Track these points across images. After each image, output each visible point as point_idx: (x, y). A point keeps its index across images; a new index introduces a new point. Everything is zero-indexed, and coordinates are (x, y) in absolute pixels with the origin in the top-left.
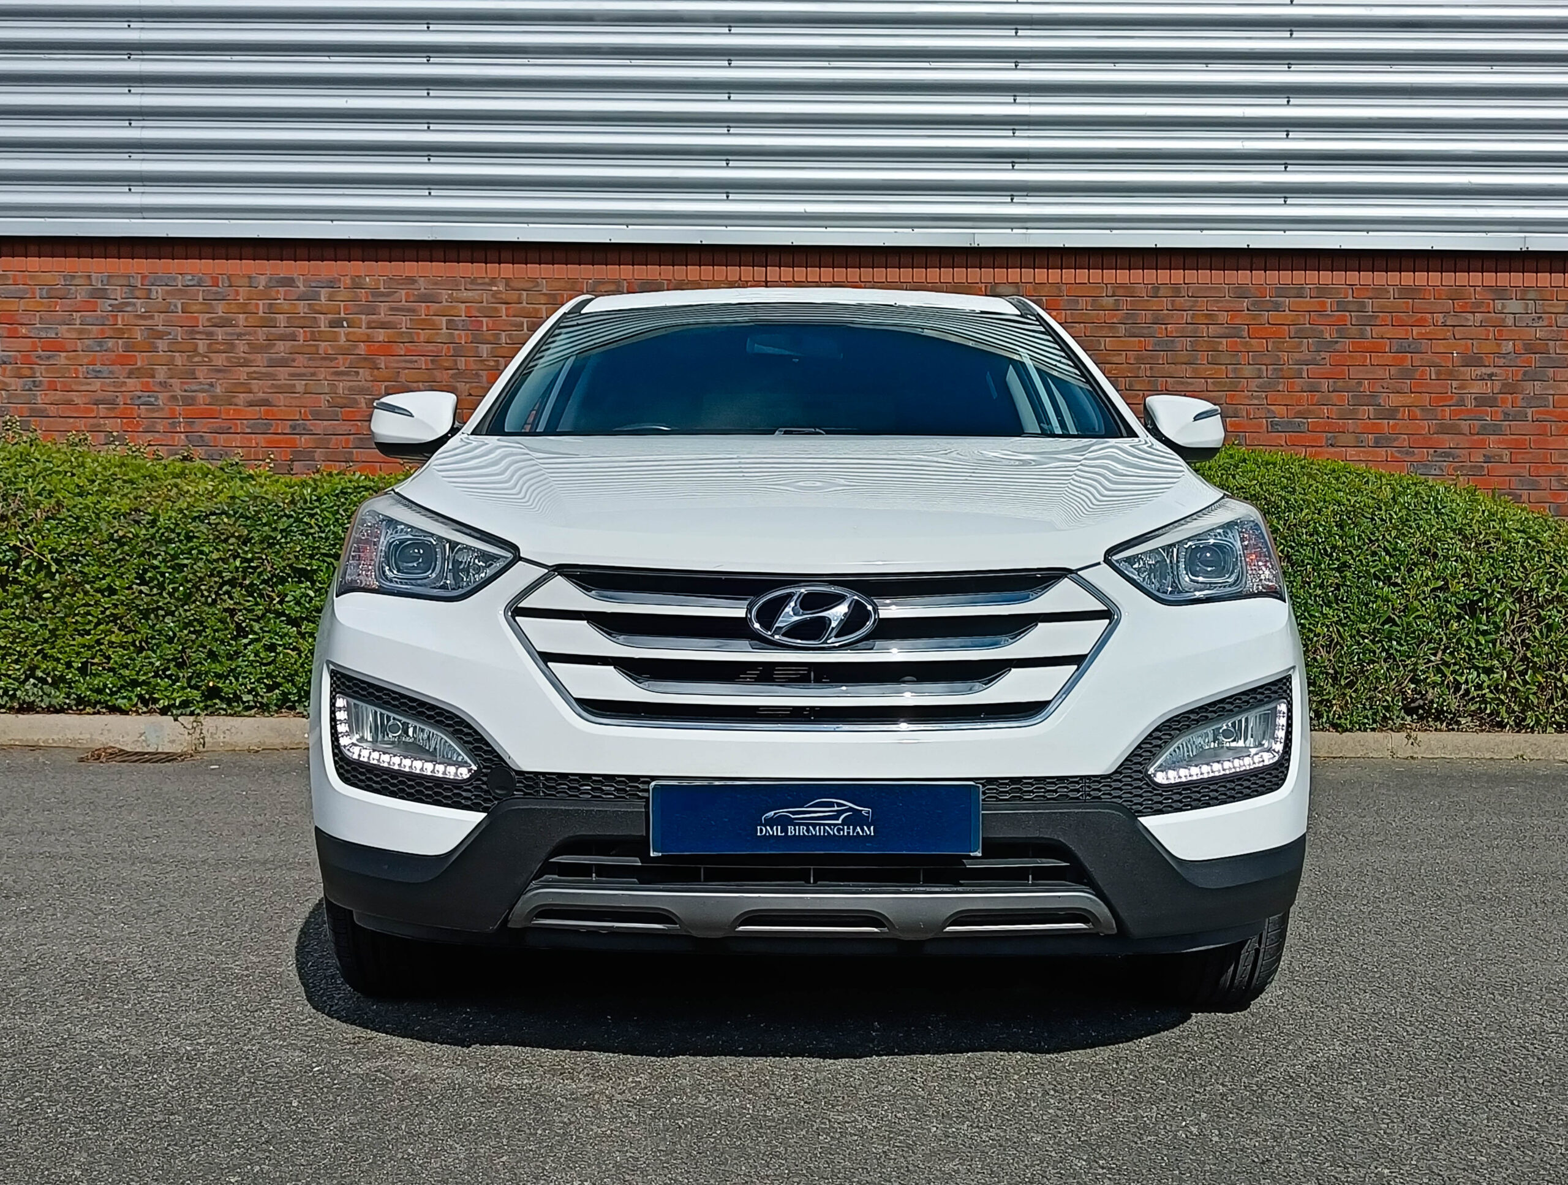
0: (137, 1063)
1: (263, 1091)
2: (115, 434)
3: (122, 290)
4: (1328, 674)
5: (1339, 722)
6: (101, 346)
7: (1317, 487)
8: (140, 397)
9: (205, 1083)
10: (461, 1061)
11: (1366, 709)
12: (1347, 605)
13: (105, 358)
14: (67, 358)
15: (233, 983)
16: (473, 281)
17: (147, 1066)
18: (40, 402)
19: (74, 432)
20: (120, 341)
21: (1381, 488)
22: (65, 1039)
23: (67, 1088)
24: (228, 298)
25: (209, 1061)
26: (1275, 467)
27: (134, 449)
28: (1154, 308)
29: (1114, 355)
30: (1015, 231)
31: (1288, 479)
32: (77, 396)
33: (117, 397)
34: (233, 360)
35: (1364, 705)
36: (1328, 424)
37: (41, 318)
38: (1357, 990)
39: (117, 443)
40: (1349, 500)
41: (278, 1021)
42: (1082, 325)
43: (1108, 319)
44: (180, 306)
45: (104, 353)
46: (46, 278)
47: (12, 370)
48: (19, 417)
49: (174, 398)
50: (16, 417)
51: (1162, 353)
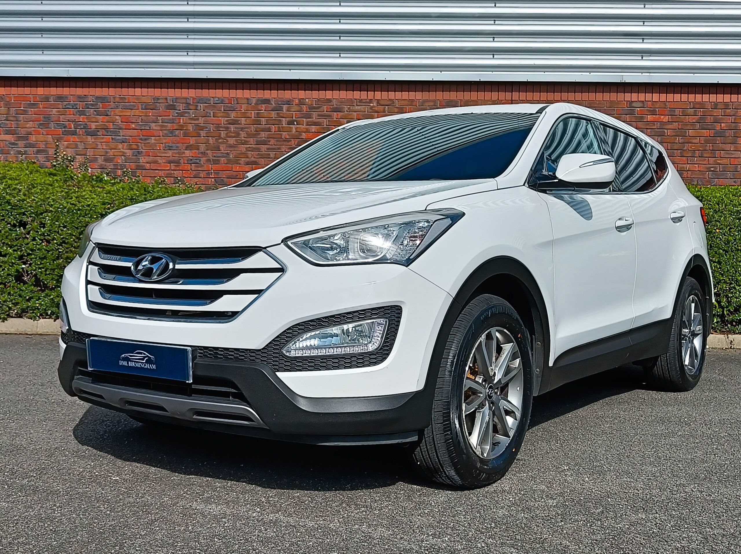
2: (179, 178)
3: (183, 105)
6: (172, 134)
8: (191, 160)
13: (174, 140)
14: (155, 140)
16: (361, 101)
18: (141, 162)
19: (159, 177)
20: (182, 132)
24: (236, 109)
27: (188, 186)
28: (715, 115)
29: (694, 139)
30: (643, 74)
32: (160, 159)
33: (180, 159)
34: (238, 141)
37: (142, 119)
39: (180, 183)
42: (677, 123)
43: (691, 120)
44: (212, 114)
45: (174, 137)
46: (144, 99)
47: (127, 146)
48: (131, 169)
49: (208, 160)
50: (129, 169)
51: (718, 138)
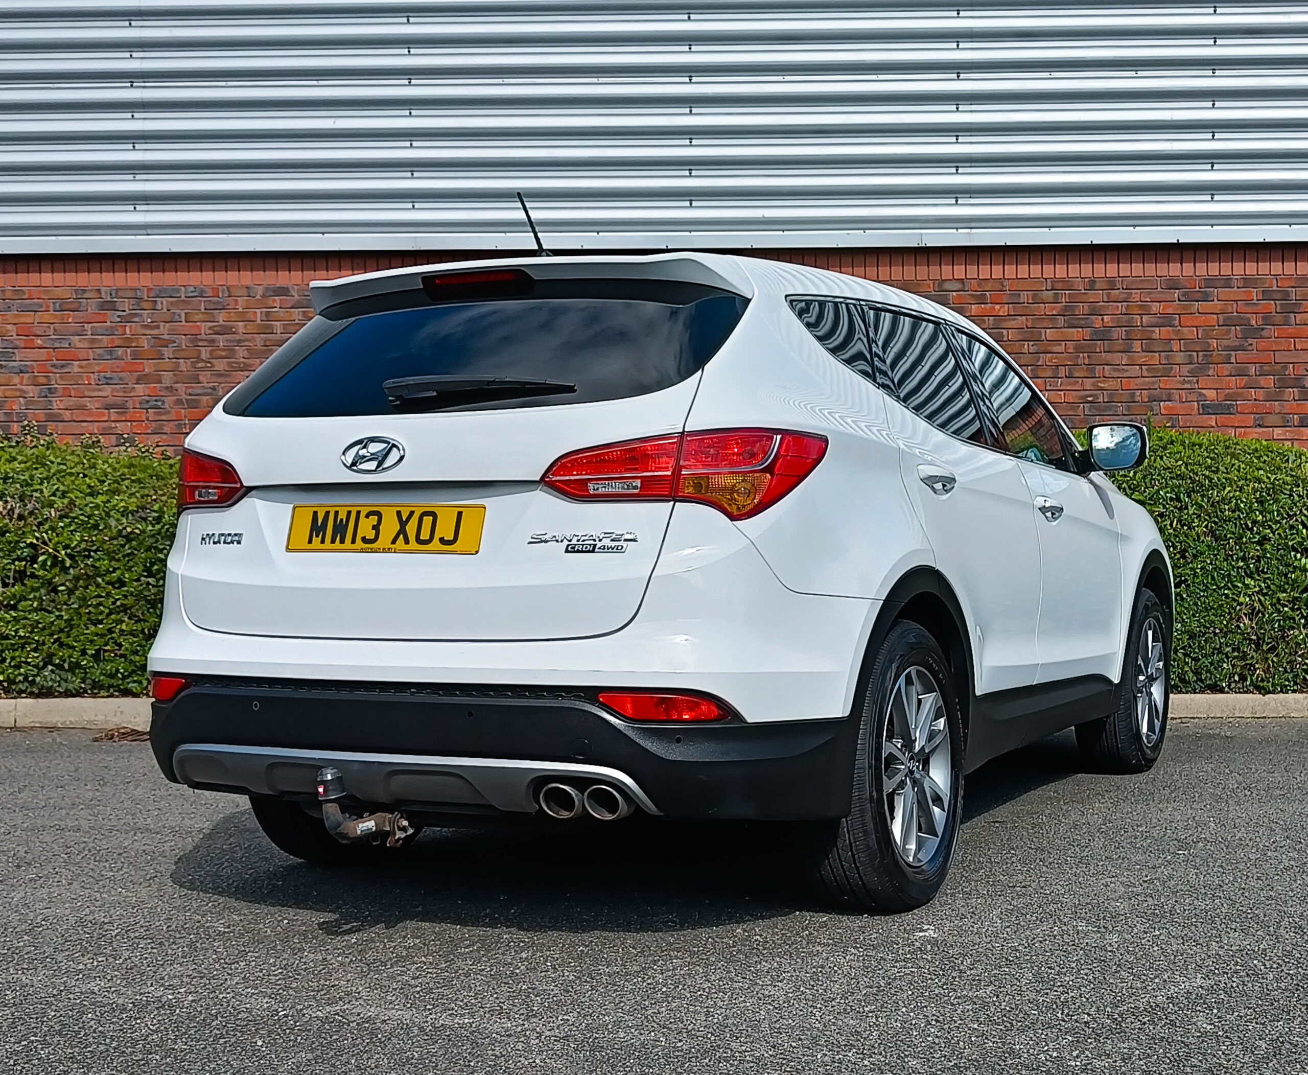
0: (124, 1010)
1: (232, 1033)
2: (125, 436)
3: (129, 302)
4: (1250, 640)
5: (1261, 684)
6: (111, 355)
7: (1239, 466)
8: (148, 402)
9: (181, 1027)
10: (412, 1004)
11: (1287, 672)
12: (1267, 576)
13: (114, 366)
14: (81, 367)
15: (215, 939)
17: (132, 1012)
18: (55, 407)
19: (88, 436)
20: (129, 350)
21: (1300, 465)
22: (62, 991)
23: (59, 1033)
24: (228, 307)
25: (187, 1008)
26: (1201, 448)
27: (143, 450)
28: (1092, 300)
29: (1054, 345)
30: (960, 231)
31: (1212, 459)
32: (89, 401)
33: (127, 402)
34: (234, 365)
35: (1285, 668)
36: (1257, 406)
37: (55, 330)
38: (1229, 930)
39: (127, 445)
40: (1268, 478)
41: (252, 972)
42: (1024, 317)
43: (1048, 311)
44: (183, 316)
45: (114, 361)
46: (59, 292)
47: (29, 378)
48: (37, 422)
49: (179, 402)
50: (34, 422)
51: (1099, 342)
